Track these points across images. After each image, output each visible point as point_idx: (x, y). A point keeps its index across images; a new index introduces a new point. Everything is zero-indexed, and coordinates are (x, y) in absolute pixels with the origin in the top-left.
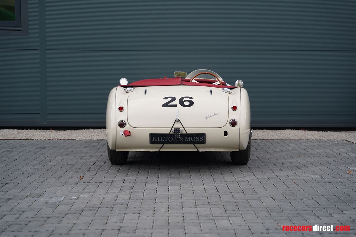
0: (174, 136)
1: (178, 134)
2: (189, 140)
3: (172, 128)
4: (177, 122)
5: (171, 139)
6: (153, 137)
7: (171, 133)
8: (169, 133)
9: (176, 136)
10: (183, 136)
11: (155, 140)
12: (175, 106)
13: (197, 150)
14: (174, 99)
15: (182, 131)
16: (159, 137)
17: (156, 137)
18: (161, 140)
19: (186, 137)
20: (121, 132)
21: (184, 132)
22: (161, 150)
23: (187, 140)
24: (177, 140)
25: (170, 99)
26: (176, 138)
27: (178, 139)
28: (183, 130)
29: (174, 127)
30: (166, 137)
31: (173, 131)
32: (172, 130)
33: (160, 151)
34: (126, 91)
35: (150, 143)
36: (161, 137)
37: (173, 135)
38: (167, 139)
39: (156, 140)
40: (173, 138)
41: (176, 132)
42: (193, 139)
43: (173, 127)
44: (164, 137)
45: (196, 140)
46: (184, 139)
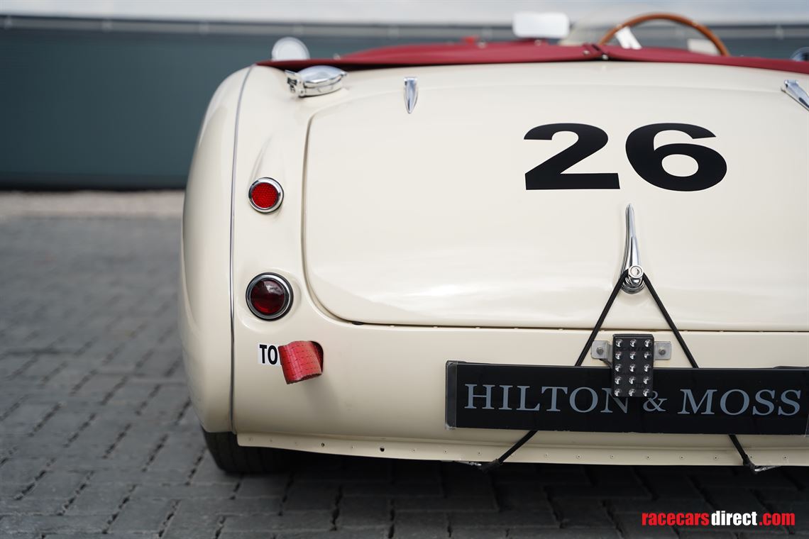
0: (612, 386)
1: (639, 374)
2: (703, 408)
3: (597, 328)
4: (633, 289)
5: (584, 400)
6: (471, 387)
7: (589, 362)
8: (570, 362)
9: (625, 386)
10: (669, 381)
11: (480, 402)
12: (609, 181)
13: (745, 457)
14: (591, 139)
15: (662, 353)
16: (506, 388)
17: (489, 388)
18: (522, 407)
19: (685, 391)
20: (263, 347)
21: (676, 361)
22: (519, 457)
23: (689, 407)
24: (625, 409)
25: (570, 139)
26: (622, 398)
27: (637, 402)
28: (668, 344)
29: (607, 322)
30: (555, 389)
31: (600, 352)
32: (595, 346)
33: (506, 460)
34: (299, 88)
35: (449, 421)
36: (523, 389)
37: (601, 378)
38: (563, 400)
39: (488, 406)
40: (602, 396)
41: (625, 361)
42: (735, 402)
43: (605, 324)
44: (544, 389)
45: (750, 408)
46: (675, 402)
